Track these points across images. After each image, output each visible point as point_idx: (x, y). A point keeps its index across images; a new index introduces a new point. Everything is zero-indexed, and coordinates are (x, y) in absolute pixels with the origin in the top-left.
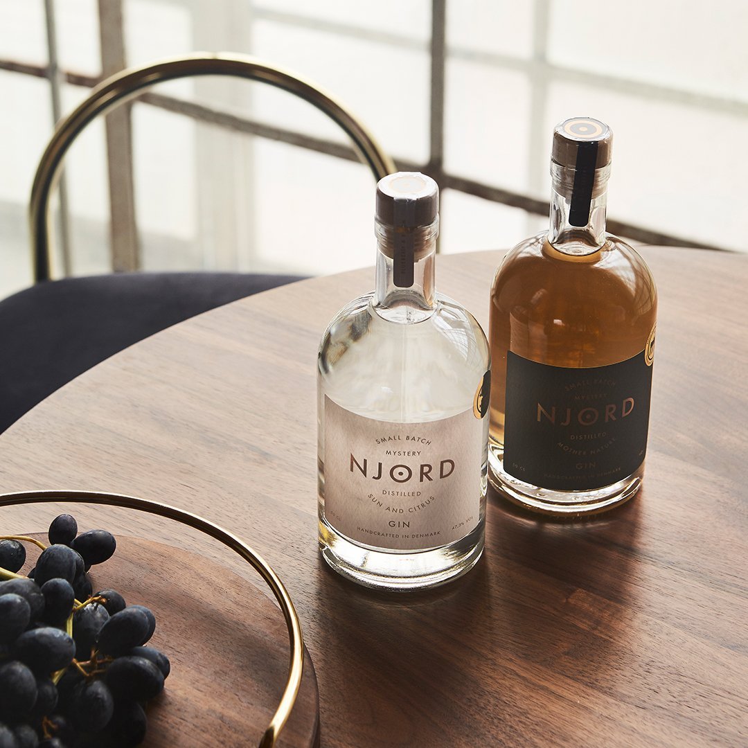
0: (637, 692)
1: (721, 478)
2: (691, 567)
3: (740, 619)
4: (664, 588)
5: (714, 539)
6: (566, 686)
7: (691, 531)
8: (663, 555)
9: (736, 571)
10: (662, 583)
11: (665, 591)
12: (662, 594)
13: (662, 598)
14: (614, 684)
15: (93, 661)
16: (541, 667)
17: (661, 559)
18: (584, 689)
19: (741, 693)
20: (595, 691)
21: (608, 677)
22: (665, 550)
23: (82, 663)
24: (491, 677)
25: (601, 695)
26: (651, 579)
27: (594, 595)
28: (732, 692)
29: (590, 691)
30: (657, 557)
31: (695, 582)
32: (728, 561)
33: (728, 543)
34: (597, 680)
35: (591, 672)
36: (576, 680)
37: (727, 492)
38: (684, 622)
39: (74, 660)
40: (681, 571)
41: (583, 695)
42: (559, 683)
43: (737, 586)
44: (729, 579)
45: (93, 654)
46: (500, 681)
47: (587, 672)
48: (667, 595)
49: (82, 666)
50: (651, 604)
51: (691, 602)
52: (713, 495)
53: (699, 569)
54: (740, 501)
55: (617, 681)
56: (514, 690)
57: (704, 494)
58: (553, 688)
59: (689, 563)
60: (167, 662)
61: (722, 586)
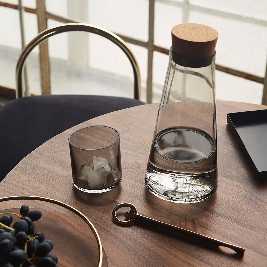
0: (216, 263)
1: (245, 186)
2: (234, 218)
3: (250, 237)
4: (226, 226)
5: (242, 208)
6: (194, 261)
7: (235, 206)
8: (226, 214)
9: (249, 220)
10: (225, 224)
11: (226, 227)
12: (225, 228)
13: (225, 230)
14: (209, 260)
15: (33, 258)
16: (186, 255)
17: (225, 216)
18: (200, 262)
19: (250, 264)
20: (203, 263)
21: (207, 258)
22: (226, 212)
23: (30, 259)
24: (170, 258)
25: (205, 264)
26: (222, 223)
27: (203, 229)
28: (247, 263)
29: (201, 263)
30: (223, 215)
31: (236, 224)
32: (246, 217)
33: (246, 210)
34: (204, 259)
35: (202, 256)
36: (197, 259)
37: (247, 192)
38: (232, 238)
39: (27, 258)
40: (231, 220)
41: (199, 264)
42: (192, 260)
43: (249, 225)
44: (246, 223)
45: (33, 256)
46: (173, 259)
47: (200, 256)
48: (227, 229)
49: (30, 260)
50: (221, 232)
51: (234, 231)
52: (242, 192)
53: (237, 219)
54: (251, 195)
55: (210, 259)
56: (178, 262)
57: (239, 192)
58: (190, 262)
59: (234, 217)
60: (57, 259)
61: (244, 225)
